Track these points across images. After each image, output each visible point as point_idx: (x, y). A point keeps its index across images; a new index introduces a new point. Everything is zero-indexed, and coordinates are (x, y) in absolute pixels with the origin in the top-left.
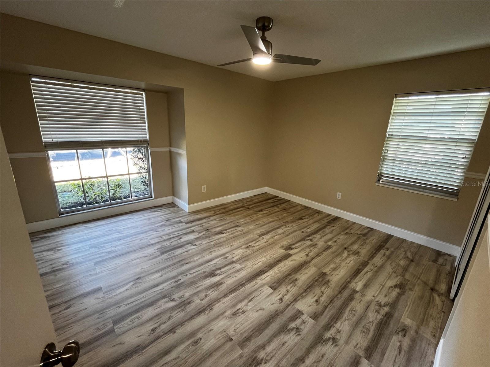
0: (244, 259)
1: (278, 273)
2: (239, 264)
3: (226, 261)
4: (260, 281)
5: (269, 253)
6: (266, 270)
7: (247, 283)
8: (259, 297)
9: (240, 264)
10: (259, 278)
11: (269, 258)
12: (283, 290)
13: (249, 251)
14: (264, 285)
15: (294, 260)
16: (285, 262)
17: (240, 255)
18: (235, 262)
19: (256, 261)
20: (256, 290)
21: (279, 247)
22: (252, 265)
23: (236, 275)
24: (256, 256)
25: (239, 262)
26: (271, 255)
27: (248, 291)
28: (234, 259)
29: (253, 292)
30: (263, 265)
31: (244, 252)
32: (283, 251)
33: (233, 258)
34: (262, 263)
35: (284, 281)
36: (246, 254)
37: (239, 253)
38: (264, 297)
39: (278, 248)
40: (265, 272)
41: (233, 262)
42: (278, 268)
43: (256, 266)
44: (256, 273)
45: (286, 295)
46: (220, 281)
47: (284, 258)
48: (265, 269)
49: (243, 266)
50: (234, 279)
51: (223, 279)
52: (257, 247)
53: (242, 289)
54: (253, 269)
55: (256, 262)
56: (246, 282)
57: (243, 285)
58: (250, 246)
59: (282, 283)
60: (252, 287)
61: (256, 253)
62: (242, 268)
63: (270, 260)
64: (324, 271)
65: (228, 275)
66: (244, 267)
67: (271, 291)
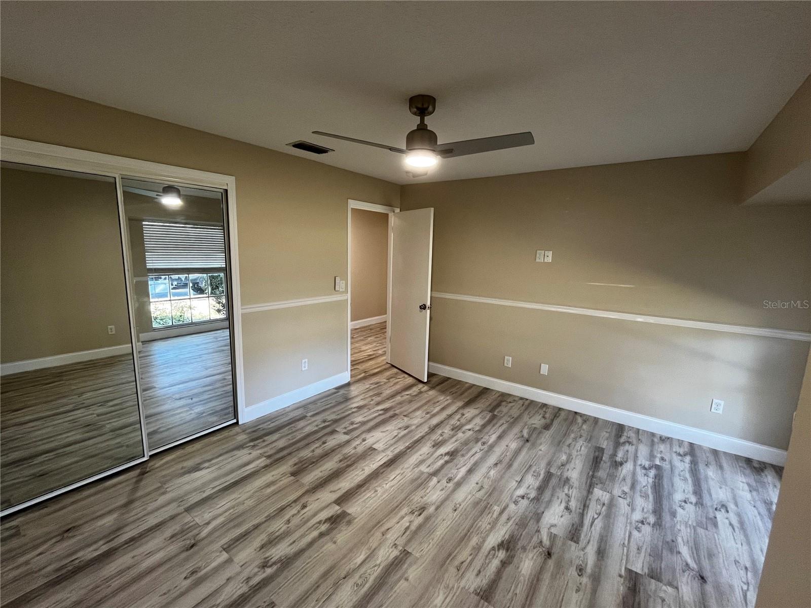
0: (420, 483)
1: (365, 466)
2: (425, 473)
3: (446, 475)
4: (390, 455)
5: (379, 499)
6: (381, 468)
7: (404, 450)
8: (388, 439)
9: (422, 473)
10: (389, 457)
11: (379, 489)
12: (360, 449)
13: (417, 499)
14: (383, 451)
15: (334, 491)
16: (352, 485)
17: (429, 489)
18: (431, 474)
19: (400, 481)
20: (392, 445)
21: (356, 520)
22: (404, 472)
23: (421, 458)
24: (402, 491)
25: (426, 475)
26: (375, 497)
27: (400, 443)
28: (435, 480)
29: (395, 443)
30: (387, 475)
31: (425, 496)
32: (349, 511)
33: (438, 482)
34: (390, 478)
35: (358, 458)
36: (420, 493)
37: (434, 494)
38: (382, 440)
39: (361, 516)
40: (385, 465)
41: (435, 473)
42: (364, 473)
43: (397, 472)
44: (397, 462)
45: (357, 445)
46: (437, 449)
47: (351, 492)
48: (384, 470)
49: (417, 470)
50: (420, 452)
51: (435, 451)
52: (403, 512)
53: (408, 444)
54: (401, 467)
55: (400, 479)
56: (406, 451)
57: (408, 448)
58: (420, 512)
59: (361, 455)
60: (397, 447)
61: (402, 496)
62: (416, 467)
63: (376, 485)
64: (292, 478)
65: (431, 456)
66: (414, 468)
67: (374, 446)
